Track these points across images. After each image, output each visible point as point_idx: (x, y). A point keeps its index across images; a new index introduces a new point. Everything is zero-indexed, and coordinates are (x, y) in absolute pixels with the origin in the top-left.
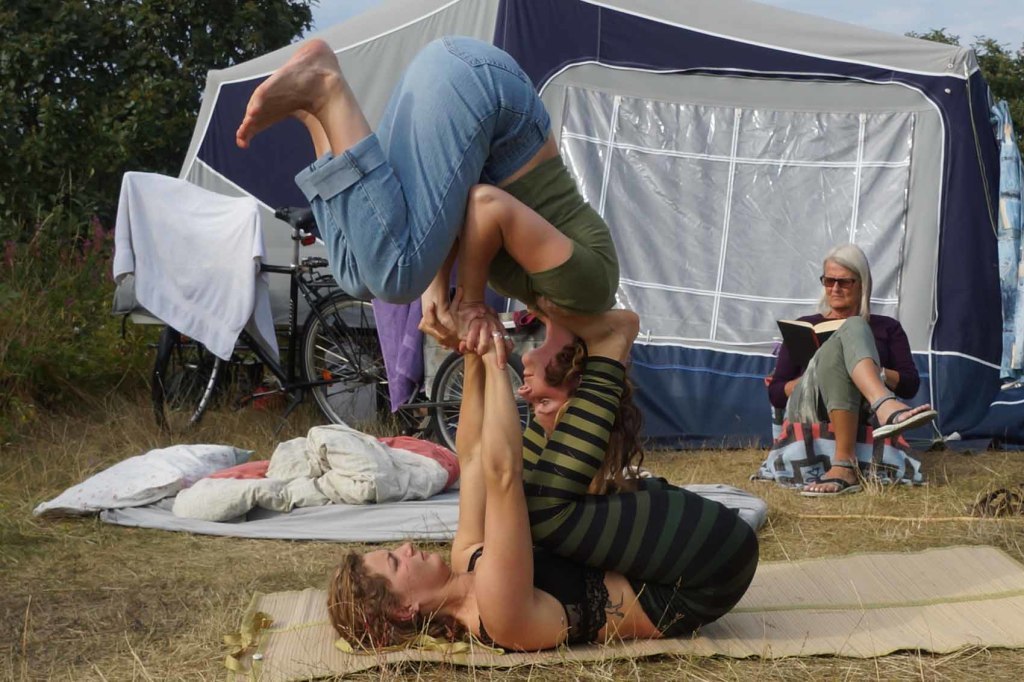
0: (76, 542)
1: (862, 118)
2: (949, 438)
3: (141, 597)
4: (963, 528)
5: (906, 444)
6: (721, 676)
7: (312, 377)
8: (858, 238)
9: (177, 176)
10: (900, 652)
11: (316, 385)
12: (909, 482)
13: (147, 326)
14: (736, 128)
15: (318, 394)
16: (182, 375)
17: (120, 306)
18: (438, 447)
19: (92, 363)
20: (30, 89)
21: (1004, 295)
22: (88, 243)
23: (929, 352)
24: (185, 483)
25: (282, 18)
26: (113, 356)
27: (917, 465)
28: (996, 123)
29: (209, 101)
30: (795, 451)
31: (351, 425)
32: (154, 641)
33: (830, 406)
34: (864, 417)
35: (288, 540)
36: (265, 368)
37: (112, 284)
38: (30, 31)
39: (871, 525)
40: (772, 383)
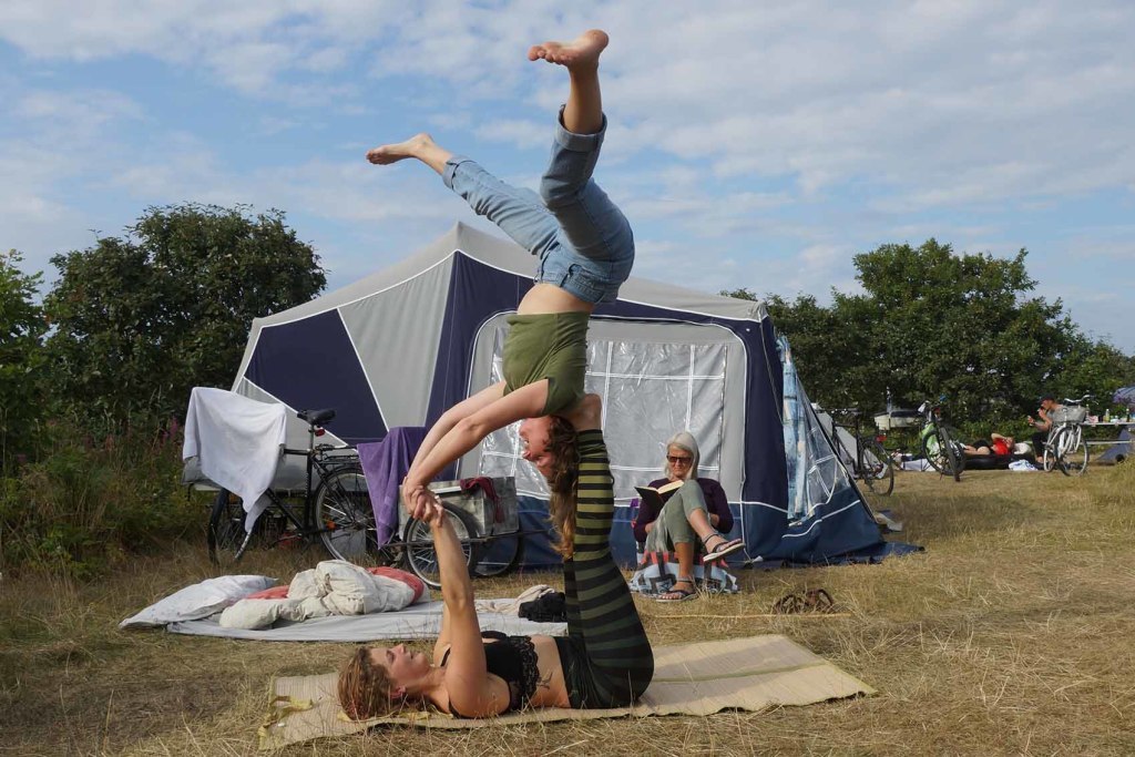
0: (149, 647)
1: (693, 347)
2: (756, 560)
3: (195, 686)
4: (765, 622)
5: (727, 566)
6: (602, 731)
7: (321, 526)
8: (692, 426)
9: (229, 389)
10: (724, 710)
11: (323, 531)
12: (729, 591)
13: (206, 492)
14: (610, 354)
15: (325, 538)
16: (229, 526)
17: (186, 479)
18: (409, 574)
19: (165, 518)
20: (129, 330)
21: (788, 463)
22: (166, 435)
23: (741, 502)
24: (229, 603)
25: (305, 282)
26: (181, 513)
27: (734, 579)
28: (780, 351)
29: (254, 338)
30: (652, 571)
31: (347, 560)
32: (202, 718)
33: (675, 540)
34: (698, 548)
35: (301, 642)
36: (289, 521)
37: (181, 463)
38: (130, 291)
39: (704, 622)
40: (636, 525)
